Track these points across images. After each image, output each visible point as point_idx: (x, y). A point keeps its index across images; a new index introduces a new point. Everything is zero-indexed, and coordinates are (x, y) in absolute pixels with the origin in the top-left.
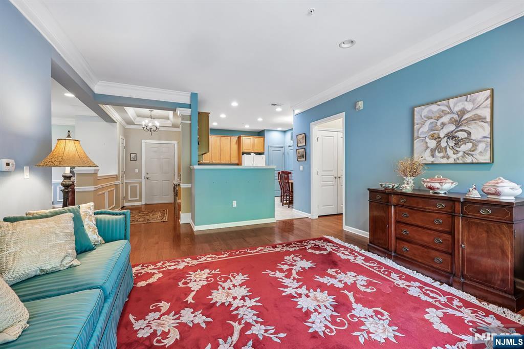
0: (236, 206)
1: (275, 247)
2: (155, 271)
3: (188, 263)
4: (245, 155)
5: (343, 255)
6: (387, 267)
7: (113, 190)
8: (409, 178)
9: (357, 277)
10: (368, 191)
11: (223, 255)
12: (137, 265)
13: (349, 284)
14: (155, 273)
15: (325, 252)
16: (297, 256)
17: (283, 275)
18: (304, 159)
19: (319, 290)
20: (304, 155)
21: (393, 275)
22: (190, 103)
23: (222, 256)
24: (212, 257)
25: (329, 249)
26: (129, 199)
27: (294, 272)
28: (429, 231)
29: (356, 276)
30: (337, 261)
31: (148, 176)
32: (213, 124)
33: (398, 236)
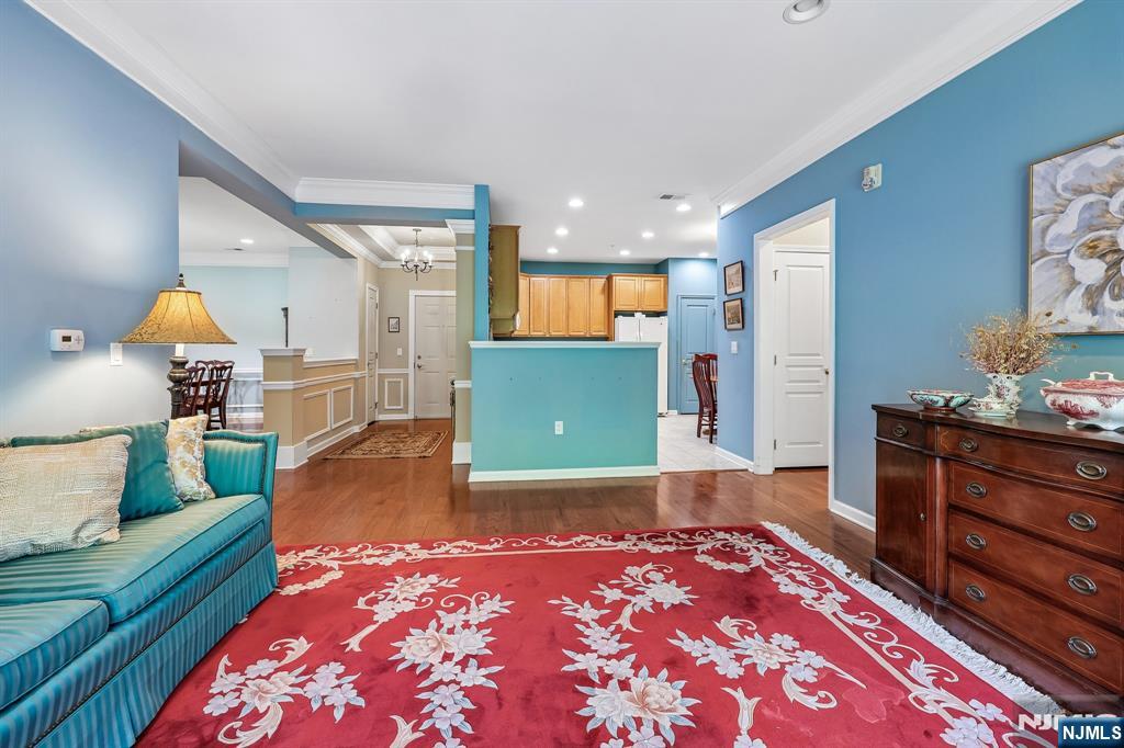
0: (561, 432)
1: (619, 538)
2: (335, 564)
3: (409, 554)
4: (620, 317)
5: (788, 580)
6: (908, 636)
7: (350, 388)
8: (1002, 377)
9: (798, 653)
10: (874, 413)
11: (491, 543)
12: (311, 547)
13: (761, 671)
14: (332, 569)
15: (740, 568)
16: (660, 570)
17: (596, 614)
18: (740, 326)
19: (664, 673)
20: (739, 315)
21: (919, 668)
22: (472, 208)
23: (487, 547)
24: (464, 547)
25: (757, 560)
26: (387, 407)
27: (627, 611)
28: (1050, 549)
29: (795, 650)
30: (760, 596)
31: (419, 362)
32: (527, 250)
33: (953, 549)
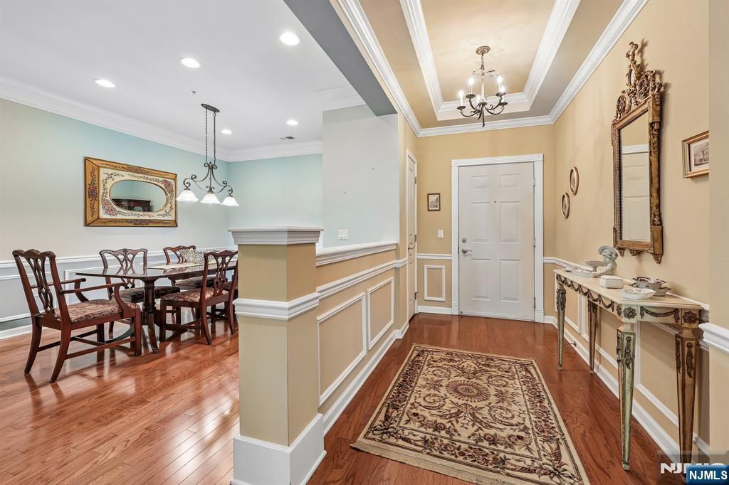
7: (390, 282)
26: (426, 297)
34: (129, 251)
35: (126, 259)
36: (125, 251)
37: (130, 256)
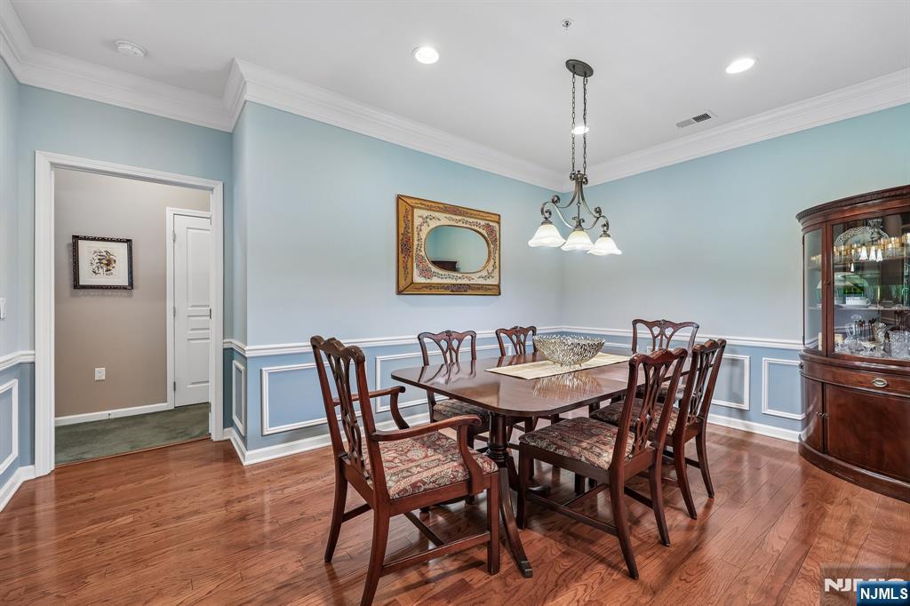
34: (454, 335)
35: (450, 348)
36: (448, 333)
37: (455, 343)
